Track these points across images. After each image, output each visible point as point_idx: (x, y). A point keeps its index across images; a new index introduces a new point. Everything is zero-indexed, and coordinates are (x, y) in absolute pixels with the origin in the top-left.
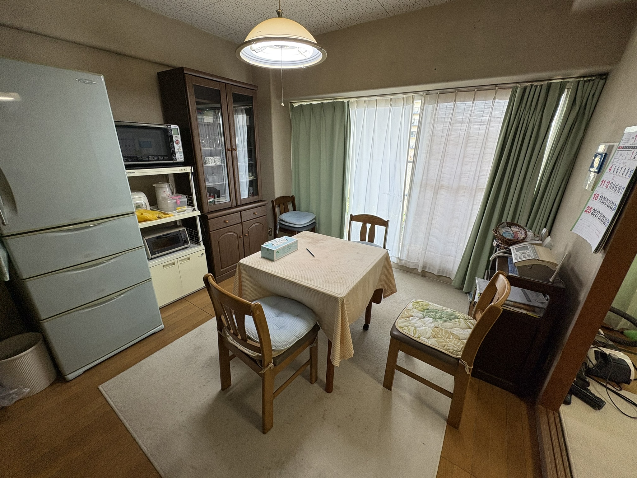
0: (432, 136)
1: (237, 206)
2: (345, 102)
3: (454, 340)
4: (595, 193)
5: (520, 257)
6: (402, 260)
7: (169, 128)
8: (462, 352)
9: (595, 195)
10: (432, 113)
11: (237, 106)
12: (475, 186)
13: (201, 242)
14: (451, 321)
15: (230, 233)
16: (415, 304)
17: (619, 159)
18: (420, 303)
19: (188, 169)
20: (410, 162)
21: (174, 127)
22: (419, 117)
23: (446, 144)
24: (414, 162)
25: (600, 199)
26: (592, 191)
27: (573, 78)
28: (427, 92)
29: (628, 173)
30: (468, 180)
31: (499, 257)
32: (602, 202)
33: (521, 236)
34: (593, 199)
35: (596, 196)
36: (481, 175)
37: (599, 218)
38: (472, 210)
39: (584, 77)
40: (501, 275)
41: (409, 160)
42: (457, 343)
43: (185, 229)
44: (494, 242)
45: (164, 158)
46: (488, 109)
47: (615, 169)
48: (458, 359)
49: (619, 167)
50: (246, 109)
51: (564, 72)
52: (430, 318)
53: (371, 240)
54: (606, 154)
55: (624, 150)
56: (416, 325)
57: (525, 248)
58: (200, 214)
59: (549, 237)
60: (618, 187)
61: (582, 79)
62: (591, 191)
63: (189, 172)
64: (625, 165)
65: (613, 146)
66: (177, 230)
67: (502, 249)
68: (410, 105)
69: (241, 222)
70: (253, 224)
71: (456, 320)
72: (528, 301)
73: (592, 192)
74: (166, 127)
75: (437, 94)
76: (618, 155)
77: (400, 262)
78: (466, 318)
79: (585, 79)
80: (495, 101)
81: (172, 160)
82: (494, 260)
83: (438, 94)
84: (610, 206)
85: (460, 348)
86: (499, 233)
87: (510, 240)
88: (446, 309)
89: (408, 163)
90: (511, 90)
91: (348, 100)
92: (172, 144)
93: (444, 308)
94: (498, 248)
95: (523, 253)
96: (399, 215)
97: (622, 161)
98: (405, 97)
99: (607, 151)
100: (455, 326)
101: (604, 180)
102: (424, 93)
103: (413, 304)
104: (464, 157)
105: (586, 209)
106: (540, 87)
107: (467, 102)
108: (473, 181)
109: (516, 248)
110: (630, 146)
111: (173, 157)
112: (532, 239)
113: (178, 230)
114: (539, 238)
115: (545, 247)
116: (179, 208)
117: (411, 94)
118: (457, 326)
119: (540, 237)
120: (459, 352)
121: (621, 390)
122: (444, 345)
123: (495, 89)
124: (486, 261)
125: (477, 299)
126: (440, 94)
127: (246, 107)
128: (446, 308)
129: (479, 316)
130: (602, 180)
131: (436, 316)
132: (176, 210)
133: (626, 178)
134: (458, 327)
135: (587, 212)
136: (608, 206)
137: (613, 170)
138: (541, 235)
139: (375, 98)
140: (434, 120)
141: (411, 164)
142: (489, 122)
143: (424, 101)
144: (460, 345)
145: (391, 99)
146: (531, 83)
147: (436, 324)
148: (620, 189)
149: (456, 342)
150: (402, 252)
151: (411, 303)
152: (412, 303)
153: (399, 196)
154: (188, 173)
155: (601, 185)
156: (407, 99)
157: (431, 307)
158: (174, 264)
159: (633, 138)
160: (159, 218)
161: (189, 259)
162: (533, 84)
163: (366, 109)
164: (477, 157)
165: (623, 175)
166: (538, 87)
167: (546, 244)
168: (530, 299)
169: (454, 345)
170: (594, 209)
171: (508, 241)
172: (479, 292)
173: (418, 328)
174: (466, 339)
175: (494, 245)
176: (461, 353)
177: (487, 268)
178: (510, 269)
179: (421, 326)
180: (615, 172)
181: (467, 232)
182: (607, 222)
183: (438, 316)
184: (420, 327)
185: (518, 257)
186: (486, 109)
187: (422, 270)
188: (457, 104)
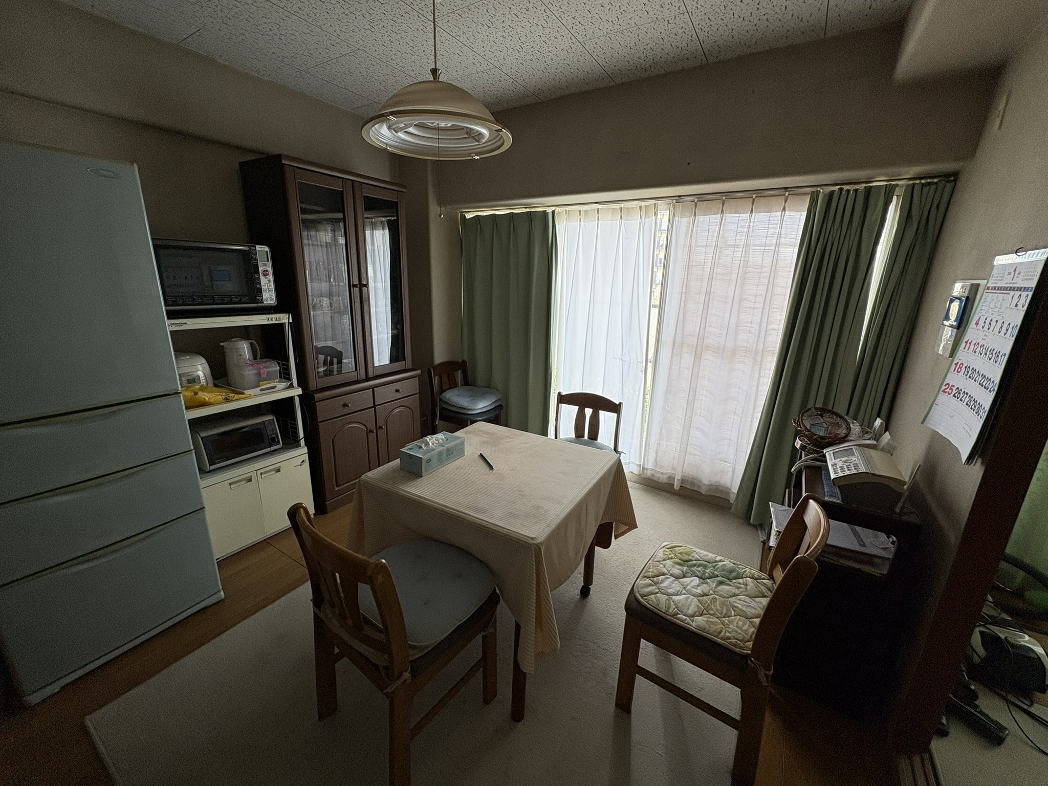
0: (688, 267)
1: (368, 379)
2: (547, 212)
3: (738, 618)
4: (955, 362)
5: (842, 469)
6: (647, 469)
7: (253, 250)
8: (752, 642)
9: (956, 364)
10: (687, 231)
11: (375, 217)
12: (761, 347)
13: (301, 441)
14: (731, 583)
15: (353, 425)
16: (668, 550)
17: (991, 307)
18: (677, 548)
19: (284, 318)
20: (655, 306)
21: (262, 250)
22: (667, 235)
23: (710, 280)
24: (661, 307)
25: (966, 372)
26: (951, 357)
27: (905, 180)
28: (677, 198)
29: (1009, 331)
30: (749, 336)
31: (807, 467)
32: (970, 377)
33: (842, 432)
34: (954, 371)
35: (958, 367)
36: (770, 329)
37: (967, 404)
38: (758, 386)
39: (921, 178)
40: (811, 501)
41: (652, 303)
42: (743, 625)
43: (273, 419)
44: (797, 441)
45: (240, 300)
46: (775, 226)
47: (985, 322)
48: (746, 657)
49: (991, 320)
50: (389, 222)
51: (890, 170)
52: (694, 578)
53: (594, 435)
54: (967, 298)
55: (996, 293)
56: (669, 591)
57: (849, 452)
58: (301, 393)
59: (887, 433)
60: (994, 352)
61: (917, 182)
62: (949, 357)
63: (285, 323)
64: (1002, 316)
65: (979, 285)
66: (260, 420)
67: (811, 454)
68: (651, 218)
69: (374, 406)
70: (396, 408)
71: (739, 580)
72: (860, 545)
73: (951, 359)
74: (247, 248)
75: (694, 201)
76: (987, 300)
77: (643, 471)
78: (756, 576)
79: (923, 181)
80: (785, 214)
81: (256, 303)
82: (799, 473)
83: (696, 201)
84: (984, 384)
85: (748, 635)
86: (804, 426)
87: (823, 438)
88: (721, 560)
89: (652, 309)
90: (809, 197)
91: (553, 208)
92: (256, 276)
93: (718, 558)
94: (804, 451)
95: (847, 462)
96: (639, 392)
97: (996, 310)
98: (643, 205)
99: (969, 293)
100: (737, 591)
101: (968, 340)
102: (673, 200)
103: (664, 551)
104: (740, 301)
105: (943, 388)
106: (855, 193)
107: (741, 215)
108: (758, 339)
109: (833, 453)
110: (1006, 286)
111: (258, 298)
112: (859, 437)
113: (262, 421)
114: (871, 436)
115: (883, 450)
116: (264, 382)
117: (653, 202)
118: (741, 592)
119: (871, 433)
120: (747, 643)
121: (1032, 705)
122: (719, 630)
123: (785, 195)
124: (786, 473)
125: (773, 542)
126: (698, 201)
127: (390, 218)
128: (721, 558)
129: (779, 574)
130: (965, 340)
131: (704, 572)
132: (259, 386)
133: (1005, 338)
134: (743, 593)
135: (946, 392)
136: (980, 384)
137: (981, 324)
138: (873, 429)
139: (596, 206)
140: (691, 241)
141: (657, 310)
142: (777, 246)
143: (674, 212)
144: (748, 628)
145: (621, 209)
146: (839, 187)
147: (705, 588)
148: (998, 356)
149: (741, 623)
150: (646, 456)
151: (661, 548)
152: (662, 550)
153: (638, 362)
154: (282, 324)
155: (964, 349)
156: (646, 208)
157: (696, 556)
158: (250, 480)
159: (1009, 274)
160: (227, 400)
161: (278, 471)
162: (843, 188)
163: (582, 223)
164: (761, 300)
165: (999, 332)
166: (851, 192)
167: (883, 446)
168: (863, 542)
169: (738, 630)
170: (958, 388)
171: (819, 439)
172: (777, 529)
173: (674, 597)
174: (759, 617)
175: (798, 447)
176: (750, 644)
177: (788, 486)
178: (826, 490)
179: (679, 593)
180: (986, 328)
181: (752, 422)
182: (982, 411)
183: (708, 573)
184: (677, 595)
185: (839, 469)
186: (772, 226)
187: (681, 486)
188: (725, 216)
